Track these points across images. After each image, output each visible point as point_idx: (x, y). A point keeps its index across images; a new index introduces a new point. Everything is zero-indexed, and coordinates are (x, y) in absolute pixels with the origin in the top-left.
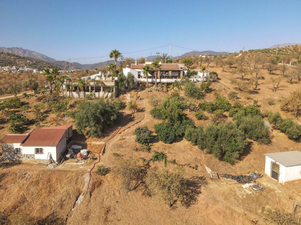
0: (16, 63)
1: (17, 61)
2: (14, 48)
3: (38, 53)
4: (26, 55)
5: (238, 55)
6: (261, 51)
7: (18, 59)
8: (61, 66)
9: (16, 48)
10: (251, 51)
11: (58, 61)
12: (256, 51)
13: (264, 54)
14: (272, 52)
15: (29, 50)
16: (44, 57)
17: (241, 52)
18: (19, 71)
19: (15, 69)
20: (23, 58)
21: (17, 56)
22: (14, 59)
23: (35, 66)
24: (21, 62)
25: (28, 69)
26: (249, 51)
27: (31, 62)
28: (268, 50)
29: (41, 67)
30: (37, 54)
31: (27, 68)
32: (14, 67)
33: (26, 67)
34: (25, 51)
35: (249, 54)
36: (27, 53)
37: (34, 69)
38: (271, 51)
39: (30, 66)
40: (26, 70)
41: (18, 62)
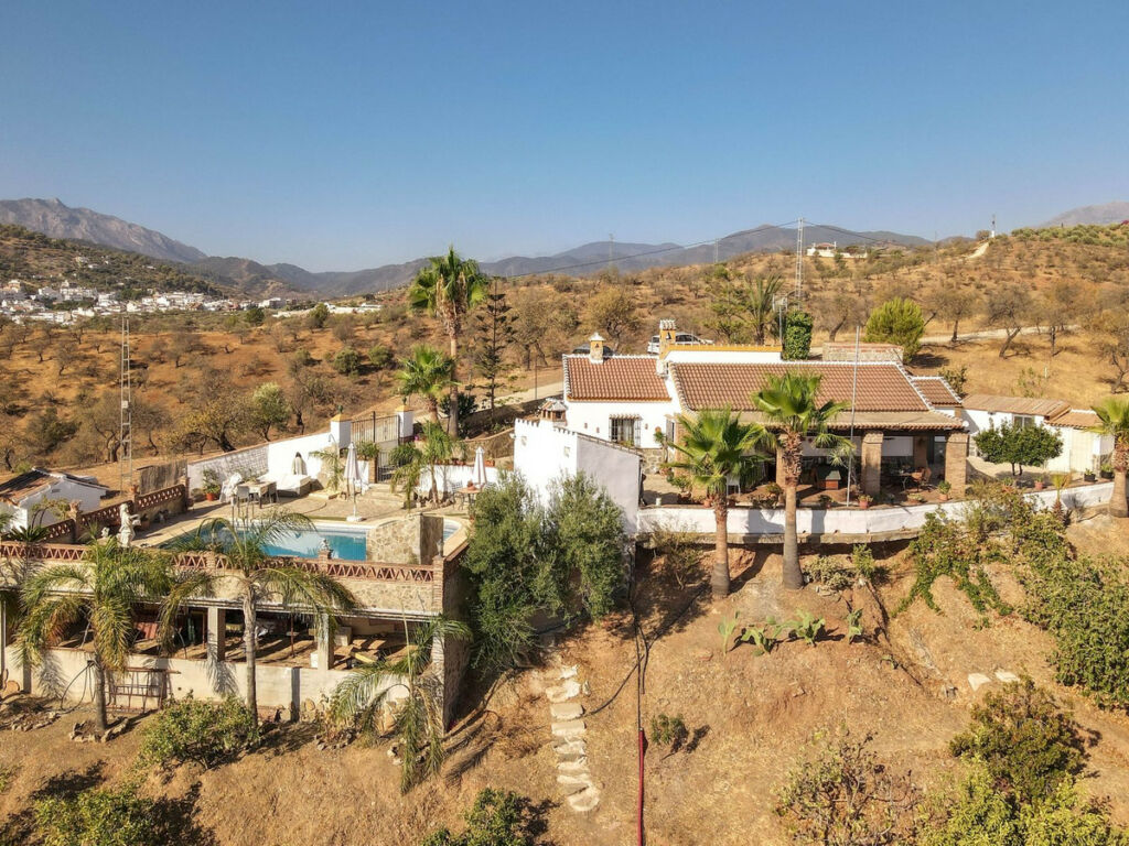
0: (26, 265)
1: (31, 259)
2: (29, 201)
3: (130, 226)
4: (80, 232)
5: (973, 252)
6: (1065, 236)
7: (37, 248)
8: (222, 279)
9: (38, 200)
10: (1024, 236)
11: (213, 258)
12: (1046, 235)
13: (1079, 249)
14: (1108, 239)
15: (93, 213)
16: (152, 241)
17: (983, 237)
18: (37, 300)
19: (17, 290)
20: (57, 247)
21: (31, 237)
22: (16, 249)
23: (107, 278)
24: (46, 263)
25: (75, 294)
26: (1015, 234)
27: (91, 262)
28: (1092, 231)
29: (135, 282)
30: (126, 227)
31: (73, 286)
32: (14, 281)
33: (67, 283)
34: (73, 217)
35: (1018, 247)
36: (84, 222)
37: (101, 291)
38: (1103, 238)
39: (86, 278)
40: (67, 298)
41: (36, 262)
